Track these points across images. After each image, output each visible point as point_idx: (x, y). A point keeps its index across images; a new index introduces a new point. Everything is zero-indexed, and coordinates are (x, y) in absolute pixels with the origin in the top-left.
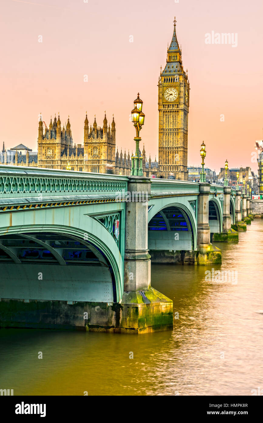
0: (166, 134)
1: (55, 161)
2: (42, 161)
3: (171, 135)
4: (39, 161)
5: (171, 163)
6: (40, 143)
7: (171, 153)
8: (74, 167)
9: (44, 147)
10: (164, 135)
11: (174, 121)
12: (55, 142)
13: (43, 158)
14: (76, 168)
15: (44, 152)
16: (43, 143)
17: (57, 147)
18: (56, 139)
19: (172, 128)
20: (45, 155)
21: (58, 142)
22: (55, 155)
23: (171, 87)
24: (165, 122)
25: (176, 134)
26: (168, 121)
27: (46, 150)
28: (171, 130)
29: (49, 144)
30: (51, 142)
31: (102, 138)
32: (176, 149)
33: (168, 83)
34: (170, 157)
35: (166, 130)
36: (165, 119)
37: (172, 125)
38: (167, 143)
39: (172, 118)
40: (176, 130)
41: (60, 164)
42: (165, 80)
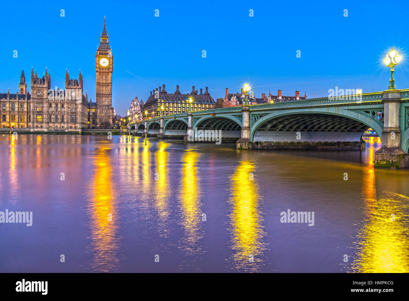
0: (101, 86)
1: (44, 99)
2: (34, 98)
3: (104, 86)
4: (32, 98)
5: (104, 103)
6: (32, 86)
7: (104, 97)
8: (58, 103)
9: (35, 89)
10: (99, 86)
11: (106, 78)
12: (44, 86)
13: (35, 97)
14: (59, 104)
15: (35, 92)
16: (34, 86)
17: (45, 90)
18: (44, 84)
19: (104, 82)
20: (36, 94)
21: (46, 86)
22: (44, 95)
23: (104, 58)
24: (100, 78)
25: (107, 86)
26: (102, 78)
27: (36, 91)
28: (104, 84)
29: (39, 87)
30: (40, 86)
31: (78, 86)
32: (108, 95)
33: (102, 55)
34: (103, 100)
35: (101, 84)
36: (100, 77)
37: (105, 81)
38: (101, 91)
39: (104, 76)
40: (107, 84)
41: (47, 101)
42: (100, 53)
